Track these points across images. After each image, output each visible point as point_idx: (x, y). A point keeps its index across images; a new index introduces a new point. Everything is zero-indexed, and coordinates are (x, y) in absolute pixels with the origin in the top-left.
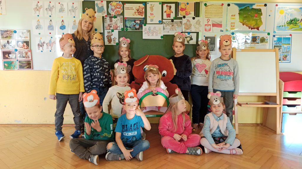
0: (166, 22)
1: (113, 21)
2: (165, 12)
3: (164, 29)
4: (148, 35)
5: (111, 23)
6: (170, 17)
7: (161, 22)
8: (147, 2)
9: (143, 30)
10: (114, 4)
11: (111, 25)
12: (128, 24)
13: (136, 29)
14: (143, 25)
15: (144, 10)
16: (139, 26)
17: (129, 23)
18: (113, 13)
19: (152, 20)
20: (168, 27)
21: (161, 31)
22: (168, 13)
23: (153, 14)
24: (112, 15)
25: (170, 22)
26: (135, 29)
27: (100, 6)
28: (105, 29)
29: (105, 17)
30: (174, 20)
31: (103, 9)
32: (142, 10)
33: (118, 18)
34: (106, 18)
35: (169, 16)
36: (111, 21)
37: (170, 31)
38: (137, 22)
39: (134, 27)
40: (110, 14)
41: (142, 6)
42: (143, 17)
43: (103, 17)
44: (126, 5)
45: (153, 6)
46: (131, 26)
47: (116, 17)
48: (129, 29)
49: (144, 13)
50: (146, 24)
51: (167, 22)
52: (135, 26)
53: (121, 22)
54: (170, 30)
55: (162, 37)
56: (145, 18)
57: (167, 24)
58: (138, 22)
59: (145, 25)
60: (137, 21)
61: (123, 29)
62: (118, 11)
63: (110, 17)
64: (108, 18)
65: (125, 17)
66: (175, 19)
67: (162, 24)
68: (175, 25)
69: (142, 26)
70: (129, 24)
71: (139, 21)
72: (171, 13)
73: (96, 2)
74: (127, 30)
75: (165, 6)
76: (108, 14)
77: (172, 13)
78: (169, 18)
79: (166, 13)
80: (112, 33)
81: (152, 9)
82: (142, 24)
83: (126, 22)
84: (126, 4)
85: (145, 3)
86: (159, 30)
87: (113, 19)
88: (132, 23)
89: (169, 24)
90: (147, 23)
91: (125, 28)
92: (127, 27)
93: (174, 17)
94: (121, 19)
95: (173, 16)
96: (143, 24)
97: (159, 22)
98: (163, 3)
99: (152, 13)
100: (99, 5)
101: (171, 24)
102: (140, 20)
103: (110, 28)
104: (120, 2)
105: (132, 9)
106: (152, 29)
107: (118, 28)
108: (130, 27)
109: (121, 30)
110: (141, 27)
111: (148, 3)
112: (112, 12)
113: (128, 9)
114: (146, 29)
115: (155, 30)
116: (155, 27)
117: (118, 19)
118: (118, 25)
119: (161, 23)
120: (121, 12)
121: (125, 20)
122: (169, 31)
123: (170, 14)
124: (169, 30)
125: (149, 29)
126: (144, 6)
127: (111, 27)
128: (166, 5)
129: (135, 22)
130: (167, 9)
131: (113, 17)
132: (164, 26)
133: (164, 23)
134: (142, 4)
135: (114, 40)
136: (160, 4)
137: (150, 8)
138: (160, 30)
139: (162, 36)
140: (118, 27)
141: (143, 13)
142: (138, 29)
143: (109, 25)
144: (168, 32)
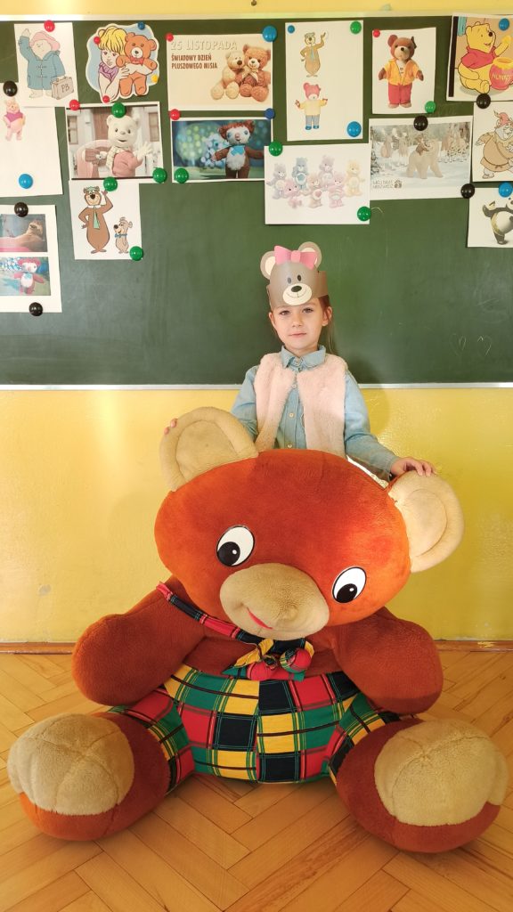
0: (389, 129)
1: (111, 133)
2: (383, 75)
3: (375, 168)
4: (295, 205)
5: (101, 142)
6: (407, 102)
7: (360, 133)
8: (287, 25)
9: (268, 176)
10: (114, 36)
11: (103, 154)
12: (190, 147)
13: (231, 173)
14: (266, 148)
15: (269, 68)
16: (248, 155)
17: (194, 141)
18: (109, 90)
19: (312, 123)
20: (396, 156)
21: (363, 181)
22: (398, 79)
23: (317, 89)
24: (107, 99)
25: (405, 128)
26: (223, 172)
27: (41, 51)
28: (72, 175)
29: (68, 113)
30: (431, 120)
31: (59, 69)
32: (260, 68)
33: (136, 113)
34: (75, 117)
35: (401, 94)
36: (101, 132)
37: (404, 181)
38: (232, 137)
39: (219, 163)
40: (95, 97)
41: (260, 43)
42: (268, 104)
43: (60, 112)
44: (180, 44)
45: (318, 42)
46: (203, 160)
47: (127, 111)
48: (196, 177)
49: (271, 87)
50: (280, 142)
51: (394, 131)
52: (222, 155)
53: (153, 139)
54: (409, 174)
55: (363, 213)
56: (278, 113)
57: (395, 140)
58: (242, 133)
59: (276, 153)
60: (233, 132)
61: (163, 174)
62: (134, 78)
63: (95, 111)
64: (85, 118)
65: (171, 108)
66: (435, 114)
67: (365, 140)
68: (435, 145)
69: (261, 157)
70: (196, 149)
71: (245, 129)
72: (416, 83)
73: (19, 31)
74: (182, 181)
75: (381, 42)
76: (87, 93)
77: (422, 78)
78: (401, 110)
79: (385, 82)
80: (110, 194)
81: (312, 58)
82: (259, 143)
83: (179, 136)
84: (176, 37)
85: (276, 30)
86: (352, 175)
87: (112, 121)
88: (208, 141)
89: (402, 140)
90: (289, 139)
91: (174, 169)
92: (185, 163)
93: (429, 104)
94: (154, 119)
95: (423, 95)
96: (267, 142)
97: (351, 134)
98: (372, 26)
99: (312, 81)
100: (35, 49)
101: (413, 140)
102: (251, 126)
103: (96, 171)
104: (142, 24)
105: (206, 62)
106: (313, 169)
107: (139, 171)
108: (199, 164)
109: (152, 181)
110: (255, 159)
111: (292, 30)
112: (104, 81)
113: (187, 62)
114: (280, 170)
115: (327, 178)
116: (327, 163)
117: (137, 123)
118: (139, 153)
119: (360, 136)
120: (152, 80)
121: (171, 125)
122: (402, 179)
123: (409, 87)
124: (402, 175)
125: (296, 172)
126: (269, 46)
127: (102, 163)
128: (386, 34)
129: (224, 134)
130: (392, 57)
131: (108, 110)
132: (378, 154)
133: (378, 139)
134: (261, 35)
135: (119, 235)
136: (355, 30)
137: (302, 53)
138: (356, 175)
139: (363, 210)
140: (140, 163)
141: (266, 87)
142: (242, 172)
143: (90, 155)
144: (398, 185)
